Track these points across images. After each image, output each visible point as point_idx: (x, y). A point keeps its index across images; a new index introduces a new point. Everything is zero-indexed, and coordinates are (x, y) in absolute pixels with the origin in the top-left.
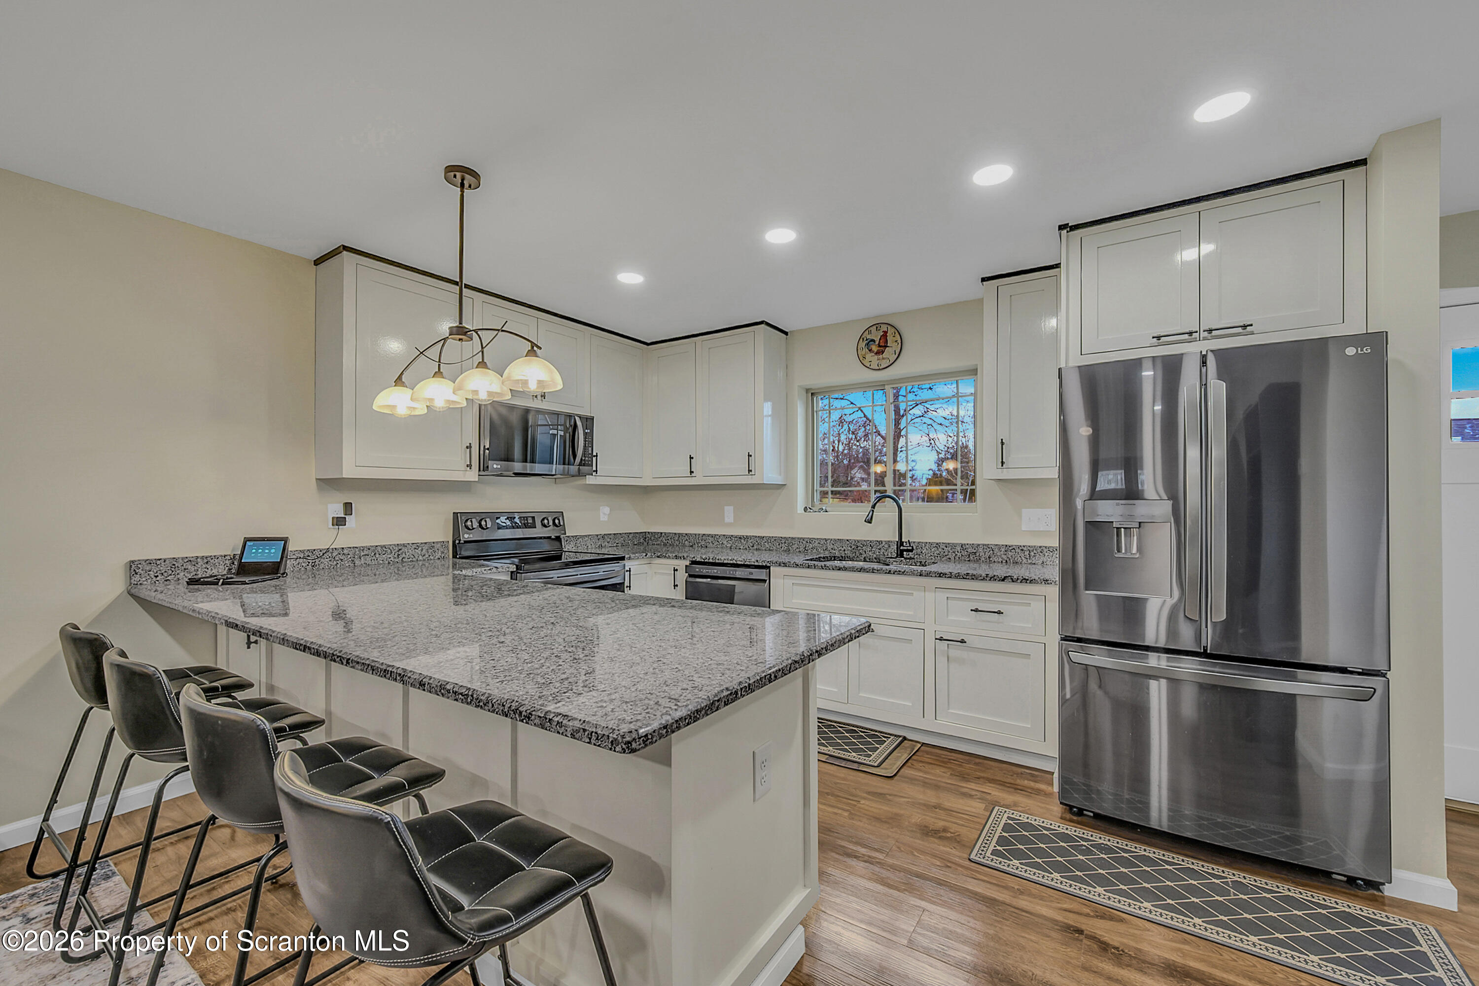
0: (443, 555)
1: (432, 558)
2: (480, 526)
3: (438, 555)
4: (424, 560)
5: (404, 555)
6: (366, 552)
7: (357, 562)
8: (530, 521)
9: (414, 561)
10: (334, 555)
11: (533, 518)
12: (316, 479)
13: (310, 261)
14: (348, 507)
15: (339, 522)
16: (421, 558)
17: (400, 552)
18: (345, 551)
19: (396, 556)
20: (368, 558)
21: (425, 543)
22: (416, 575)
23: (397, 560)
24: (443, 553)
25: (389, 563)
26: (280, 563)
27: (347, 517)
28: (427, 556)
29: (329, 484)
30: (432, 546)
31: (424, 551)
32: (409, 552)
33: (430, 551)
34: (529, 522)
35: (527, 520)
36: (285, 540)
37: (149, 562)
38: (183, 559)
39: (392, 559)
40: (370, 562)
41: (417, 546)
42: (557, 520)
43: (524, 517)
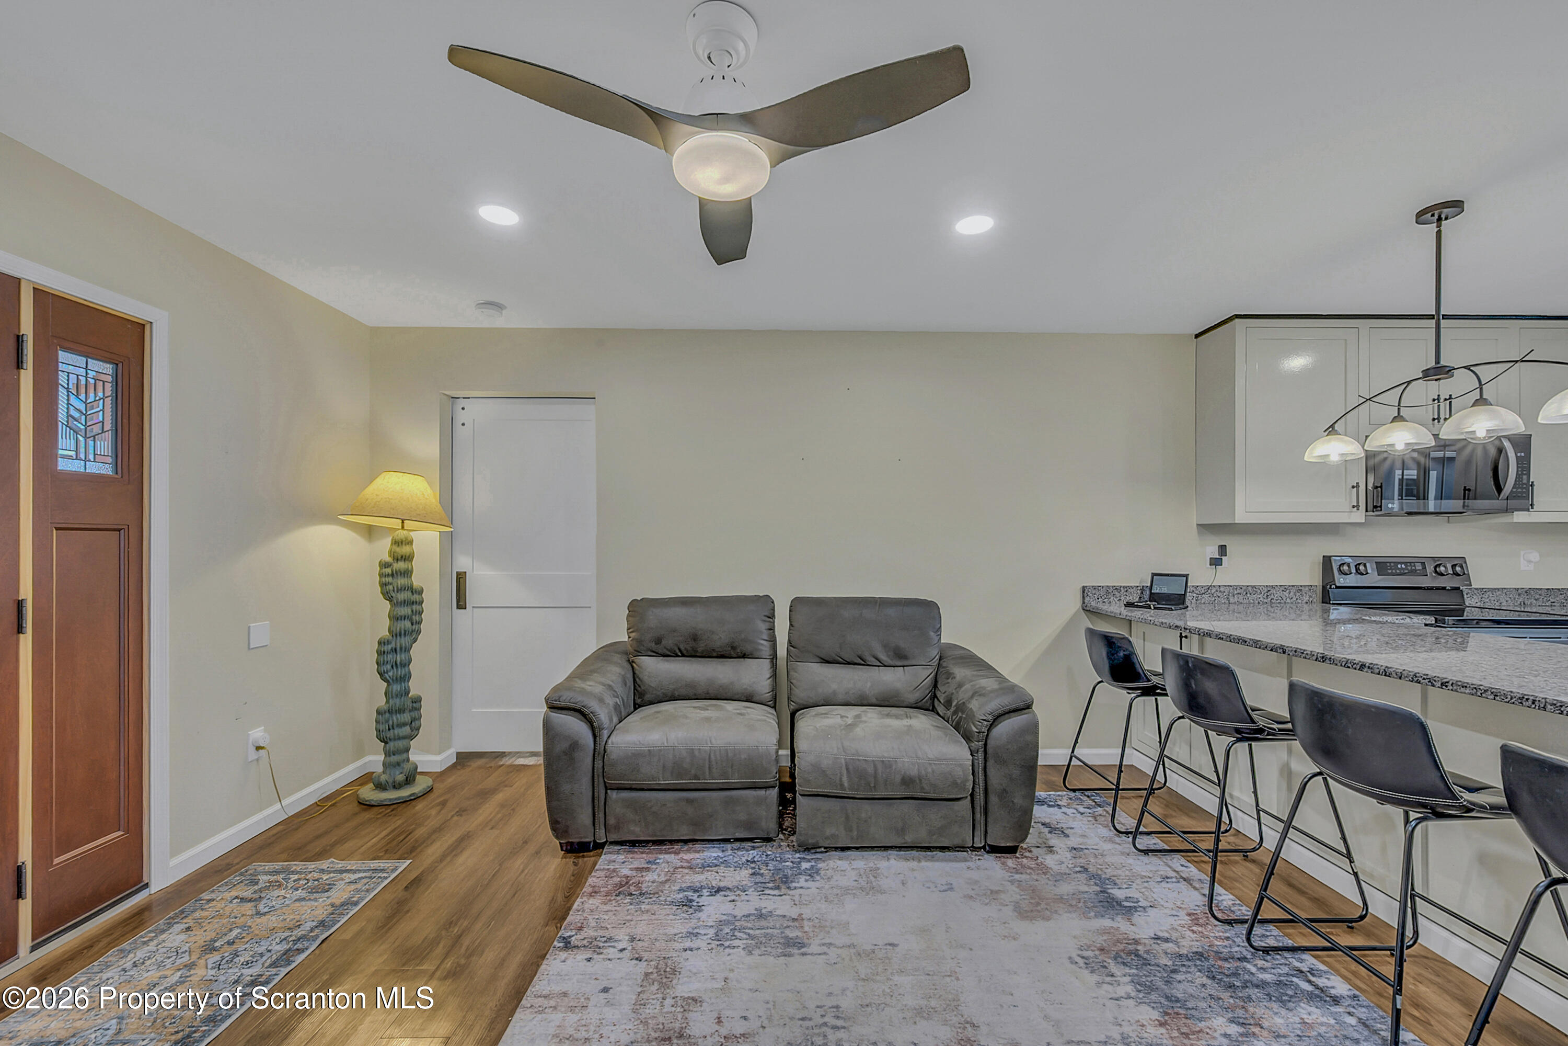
0: (1311, 599)
1: (1300, 601)
2: (1357, 570)
3: (1306, 599)
4: (1292, 603)
5: (1272, 597)
6: (1239, 591)
7: (1232, 600)
8: (1419, 567)
9: (1282, 603)
10: (1213, 591)
11: (1423, 564)
12: (1197, 525)
13: (1191, 335)
14: (1223, 549)
15: (1216, 562)
16: (1288, 600)
17: (1269, 593)
18: (1222, 589)
19: (1265, 596)
20: (1241, 597)
21: (1293, 586)
22: (1285, 618)
23: (1266, 601)
24: (1310, 597)
25: (1259, 603)
26: (1185, 595)
27: (1223, 558)
28: (1294, 599)
29: (1206, 529)
30: (1299, 589)
31: (1292, 594)
32: (1277, 594)
33: (1298, 594)
34: (1417, 568)
35: (1415, 566)
36: (1186, 576)
37: (1094, 588)
38: (1113, 587)
39: (1262, 599)
40: (1241, 601)
41: (1285, 588)
42: (1459, 568)
43: (1410, 563)
